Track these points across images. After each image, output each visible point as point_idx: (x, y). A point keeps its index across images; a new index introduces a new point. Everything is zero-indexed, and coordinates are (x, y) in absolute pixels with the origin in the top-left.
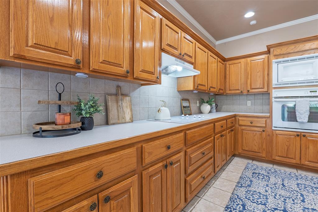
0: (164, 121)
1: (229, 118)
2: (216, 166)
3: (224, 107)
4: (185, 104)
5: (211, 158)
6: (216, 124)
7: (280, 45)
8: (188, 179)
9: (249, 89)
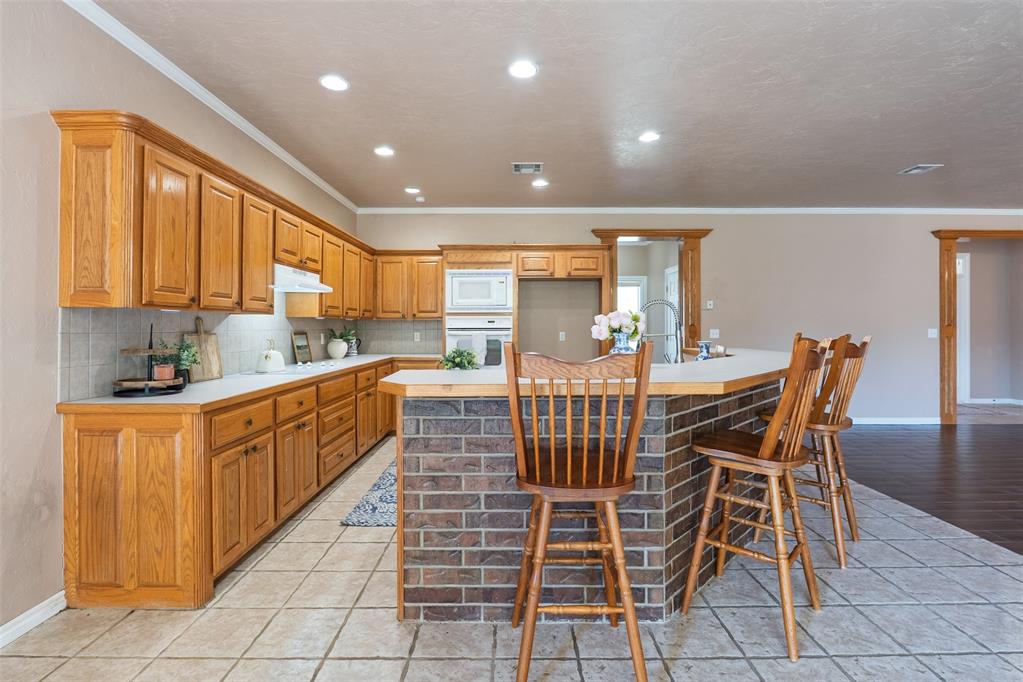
0: (278, 372)
1: (381, 365)
2: (359, 444)
3: (374, 344)
4: (301, 342)
5: (351, 429)
6: (359, 375)
7: (455, 248)
8: (321, 452)
9: (415, 312)
